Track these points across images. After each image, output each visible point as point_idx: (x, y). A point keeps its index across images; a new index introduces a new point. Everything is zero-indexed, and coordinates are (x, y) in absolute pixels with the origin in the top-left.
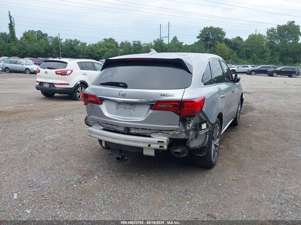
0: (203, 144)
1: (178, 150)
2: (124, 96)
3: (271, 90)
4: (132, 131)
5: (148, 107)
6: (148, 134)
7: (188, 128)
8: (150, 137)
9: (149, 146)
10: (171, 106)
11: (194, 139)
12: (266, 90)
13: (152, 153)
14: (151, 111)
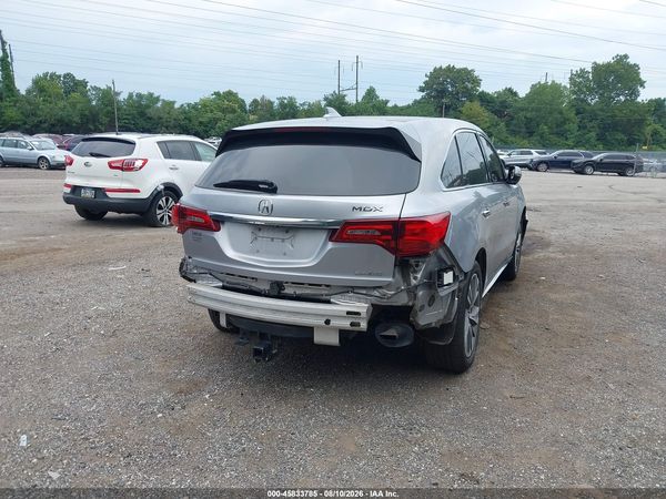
0: (445, 317)
1: (392, 332)
2: (269, 211)
3: (581, 203)
4: (289, 291)
5: (323, 236)
6: (324, 297)
7: (414, 282)
8: (328, 302)
9: (327, 322)
10: (377, 233)
11: (426, 306)
12: (574, 203)
13: (334, 340)
14: (330, 245)
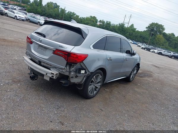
0: (80, 82)
2: (41, 41)
5: (52, 52)
6: (49, 68)
7: (71, 70)
8: (50, 69)
9: (47, 74)
10: (64, 54)
12: (172, 69)
13: (48, 79)
14: (52, 54)
